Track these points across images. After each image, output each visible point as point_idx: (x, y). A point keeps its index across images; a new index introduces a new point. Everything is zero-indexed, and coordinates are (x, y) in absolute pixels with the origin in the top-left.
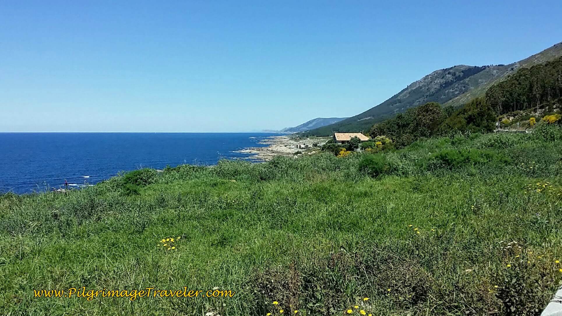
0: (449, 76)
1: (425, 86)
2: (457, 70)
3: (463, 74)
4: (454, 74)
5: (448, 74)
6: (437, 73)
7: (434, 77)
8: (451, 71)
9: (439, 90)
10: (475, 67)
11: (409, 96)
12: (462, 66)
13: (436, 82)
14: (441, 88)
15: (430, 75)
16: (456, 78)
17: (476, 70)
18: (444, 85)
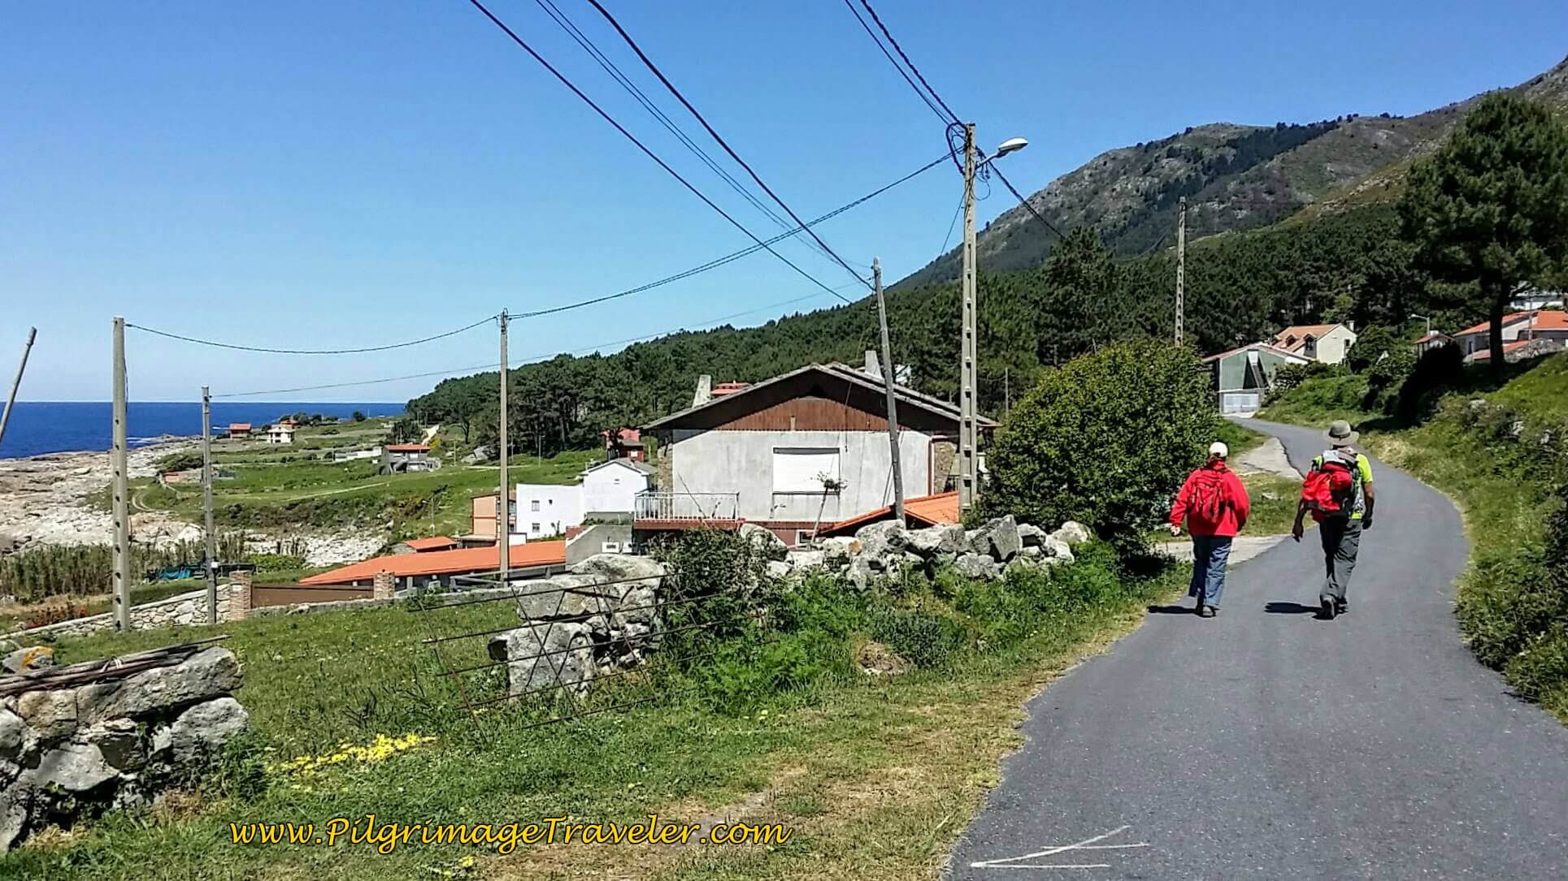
0: (1175, 162)
1: (1070, 208)
2: (1204, 141)
3: (1233, 151)
4: (1196, 156)
5: (1168, 157)
6: (1114, 159)
7: (1106, 175)
8: (1177, 145)
9: (1144, 215)
10: (1281, 126)
11: (1008, 248)
12: (1224, 127)
13: (1118, 189)
14: (1149, 207)
15: (1087, 167)
16: (1209, 168)
17: (1288, 137)
18: (1160, 197)
